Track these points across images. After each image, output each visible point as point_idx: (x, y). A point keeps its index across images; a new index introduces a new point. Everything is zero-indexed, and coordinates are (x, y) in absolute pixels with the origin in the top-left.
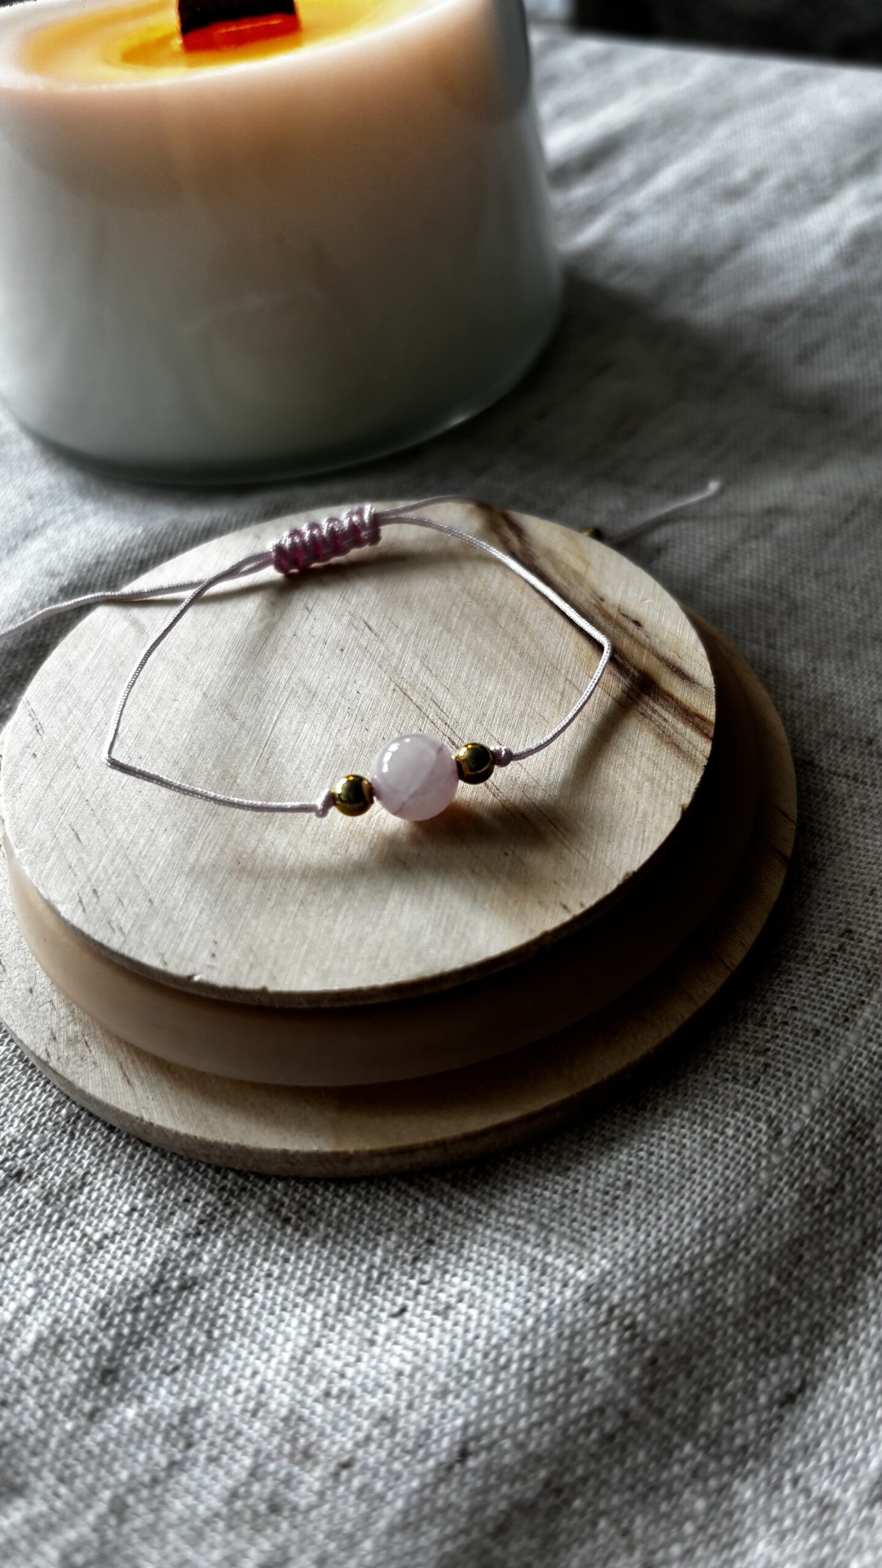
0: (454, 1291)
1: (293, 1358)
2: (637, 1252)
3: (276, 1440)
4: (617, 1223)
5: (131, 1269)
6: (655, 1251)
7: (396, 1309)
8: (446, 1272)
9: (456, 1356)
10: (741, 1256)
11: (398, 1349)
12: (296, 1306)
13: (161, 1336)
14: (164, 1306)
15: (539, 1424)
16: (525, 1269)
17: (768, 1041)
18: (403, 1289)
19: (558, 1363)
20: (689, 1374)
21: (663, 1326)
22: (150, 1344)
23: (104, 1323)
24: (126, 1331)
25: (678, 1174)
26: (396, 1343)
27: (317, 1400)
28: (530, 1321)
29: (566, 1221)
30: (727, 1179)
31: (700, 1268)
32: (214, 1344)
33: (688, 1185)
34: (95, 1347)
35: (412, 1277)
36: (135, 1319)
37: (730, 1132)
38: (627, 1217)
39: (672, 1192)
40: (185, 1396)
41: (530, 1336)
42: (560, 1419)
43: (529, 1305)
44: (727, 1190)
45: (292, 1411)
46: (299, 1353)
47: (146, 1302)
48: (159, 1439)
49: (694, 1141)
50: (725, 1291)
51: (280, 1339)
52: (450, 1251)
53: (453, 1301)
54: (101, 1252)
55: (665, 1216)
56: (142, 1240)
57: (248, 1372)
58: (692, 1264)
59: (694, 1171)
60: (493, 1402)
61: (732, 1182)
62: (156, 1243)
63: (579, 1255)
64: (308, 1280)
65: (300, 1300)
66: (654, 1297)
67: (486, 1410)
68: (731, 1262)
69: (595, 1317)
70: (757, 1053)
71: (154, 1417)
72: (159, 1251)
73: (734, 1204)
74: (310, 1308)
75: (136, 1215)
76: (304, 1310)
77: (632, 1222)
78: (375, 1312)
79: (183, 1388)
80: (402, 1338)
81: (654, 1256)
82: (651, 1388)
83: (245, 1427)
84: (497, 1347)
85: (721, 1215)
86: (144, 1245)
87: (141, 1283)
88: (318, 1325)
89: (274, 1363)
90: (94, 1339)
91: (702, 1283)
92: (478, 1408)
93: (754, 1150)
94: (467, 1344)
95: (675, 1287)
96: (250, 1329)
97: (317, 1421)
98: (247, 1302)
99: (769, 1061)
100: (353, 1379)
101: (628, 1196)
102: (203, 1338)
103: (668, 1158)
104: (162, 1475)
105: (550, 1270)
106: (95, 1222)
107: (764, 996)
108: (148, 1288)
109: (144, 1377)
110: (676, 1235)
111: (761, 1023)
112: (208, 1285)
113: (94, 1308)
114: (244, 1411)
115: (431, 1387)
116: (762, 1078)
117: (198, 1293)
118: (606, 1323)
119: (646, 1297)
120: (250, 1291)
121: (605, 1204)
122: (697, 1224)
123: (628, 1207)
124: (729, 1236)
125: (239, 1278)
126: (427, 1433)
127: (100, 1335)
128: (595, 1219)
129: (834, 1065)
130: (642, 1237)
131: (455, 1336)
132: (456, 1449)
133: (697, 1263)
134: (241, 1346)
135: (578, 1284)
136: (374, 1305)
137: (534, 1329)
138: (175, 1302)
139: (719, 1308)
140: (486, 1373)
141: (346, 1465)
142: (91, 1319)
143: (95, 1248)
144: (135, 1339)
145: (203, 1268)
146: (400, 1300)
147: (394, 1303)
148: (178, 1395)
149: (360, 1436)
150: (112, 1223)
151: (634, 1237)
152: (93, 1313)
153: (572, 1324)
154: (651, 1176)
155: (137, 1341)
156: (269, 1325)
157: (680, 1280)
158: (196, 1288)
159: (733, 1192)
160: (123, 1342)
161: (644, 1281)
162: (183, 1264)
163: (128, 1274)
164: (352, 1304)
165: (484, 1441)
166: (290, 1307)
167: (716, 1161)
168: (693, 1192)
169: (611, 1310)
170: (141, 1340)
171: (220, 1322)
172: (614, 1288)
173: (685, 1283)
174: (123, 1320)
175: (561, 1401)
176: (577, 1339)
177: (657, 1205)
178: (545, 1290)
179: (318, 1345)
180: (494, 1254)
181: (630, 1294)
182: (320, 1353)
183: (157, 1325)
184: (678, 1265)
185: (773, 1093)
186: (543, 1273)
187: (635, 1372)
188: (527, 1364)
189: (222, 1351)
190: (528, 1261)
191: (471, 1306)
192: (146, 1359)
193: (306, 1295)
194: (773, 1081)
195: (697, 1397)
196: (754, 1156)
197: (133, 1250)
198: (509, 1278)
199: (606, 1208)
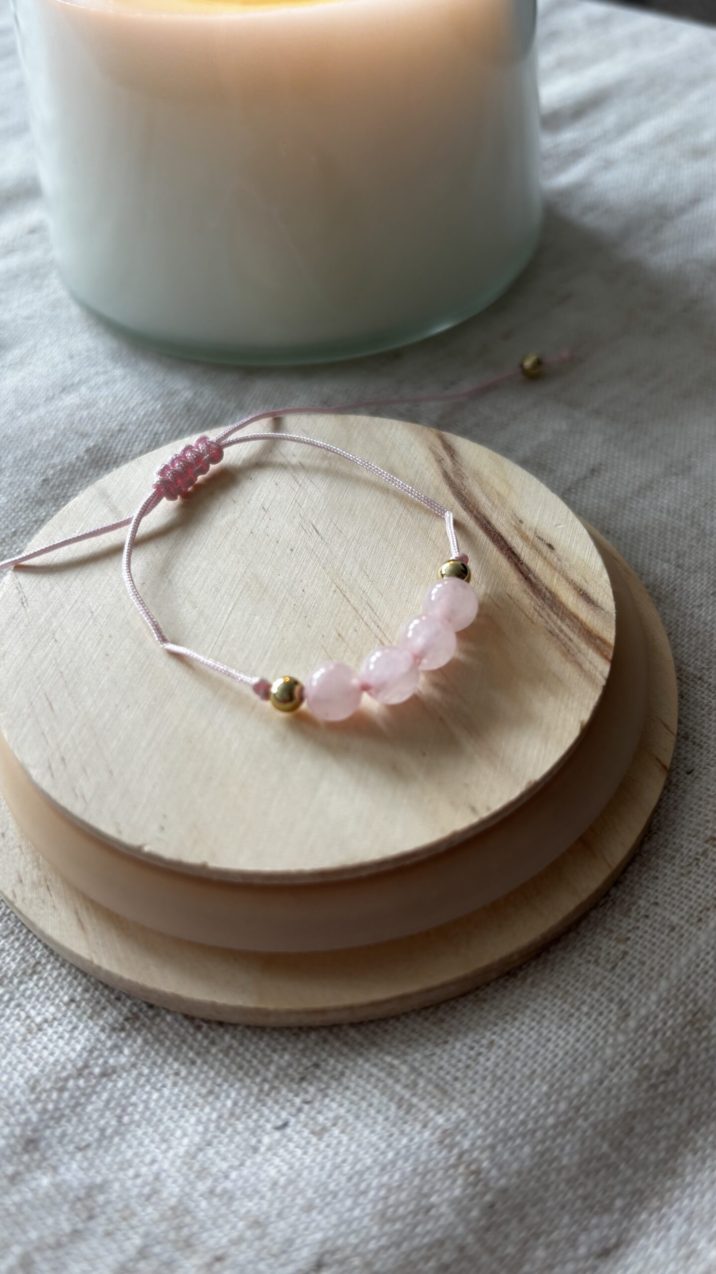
0: (331, 1115)
1: (187, 1152)
2: (490, 1105)
3: (163, 1226)
4: (477, 1077)
5: (63, 1053)
6: (505, 1106)
7: (280, 1123)
8: (326, 1096)
9: (324, 1177)
10: (580, 1122)
11: (277, 1161)
12: (196, 1105)
13: (79, 1115)
14: (85, 1089)
15: (386, 1248)
16: (393, 1107)
17: (629, 931)
18: (288, 1104)
19: (409, 1195)
20: (522, 1220)
21: (504, 1175)
22: (69, 1121)
23: (33, 1097)
24: (50, 1106)
25: (535, 1041)
26: (275, 1154)
27: (201, 1195)
28: (390, 1155)
29: (434, 1068)
30: (576, 1050)
31: (542, 1127)
32: (123, 1128)
33: (542, 1051)
34: (23, 1118)
35: (297, 1095)
36: (60, 1098)
37: (585, 1009)
38: (486, 1073)
39: (527, 1056)
40: (92, 1173)
41: (389, 1168)
42: (405, 1246)
43: (392, 1139)
44: (575, 1060)
45: (180, 1202)
46: (193, 1149)
47: (71, 1084)
48: (66, 1208)
49: (553, 1013)
50: (562, 1149)
51: (179, 1133)
52: (332, 1077)
53: (329, 1124)
54: (40, 1034)
55: (518, 1077)
56: (75, 1028)
57: (148, 1159)
58: (536, 1122)
59: (549, 1040)
60: (350, 1223)
61: (581, 1054)
62: (87, 1033)
63: (441, 1101)
64: (209, 1083)
65: (200, 1101)
66: (499, 1148)
67: (343, 1228)
68: (570, 1126)
69: (447, 1159)
70: (618, 940)
71: (64, 1187)
72: (88, 1040)
73: (580, 1074)
74: (207, 1109)
75: (73, 1006)
76: (202, 1110)
77: (489, 1078)
78: (262, 1122)
79: (91, 1165)
80: (281, 1151)
81: (504, 1111)
82: (487, 1229)
83: (139, 1209)
84: (361, 1173)
85: (567, 1082)
86: (76, 1033)
87: (69, 1066)
88: (212, 1126)
89: (171, 1154)
90: (23, 1111)
91: (543, 1141)
92: (337, 1226)
93: (604, 1028)
94: (336, 1167)
95: (518, 1141)
96: (155, 1119)
97: (201, 1215)
98: (155, 1095)
99: (628, 949)
100: (234, 1181)
101: (490, 1054)
102: (114, 1122)
103: (528, 1025)
104: (65, 1240)
105: (413, 1110)
106: (39, 1006)
107: (632, 888)
108: (75, 1072)
109: (60, 1150)
110: (526, 1095)
111: (626, 913)
112: (125, 1075)
113: (27, 1082)
114: (140, 1195)
115: (300, 1201)
116: (620, 963)
117: (115, 1081)
118: (455, 1166)
119: (493, 1147)
120: (159, 1085)
121: (469, 1058)
122: (545, 1088)
123: (488, 1064)
124: (571, 1102)
125: (151, 1072)
126: (290, 1242)
127: (29, 1108)
128: (458, 1070)
129: (684, 961)
130: (496, 1093)
131: (325, 1157)
132: (314, 1259)
133: (541, 1122)
134: (145, 1133)
135: (436, 1128)
136: (261, 1115)
137: (393, 1162)
138: (94, 1086)
139: (554, 1165)
140: (347, 1195)
141: (219, 1259)
142: (23, 1092)
143: (35, 1029)
144: (57, 1114)
145: (123, 1060)
146: (284, 1115)
147: (278, 1117)
148: (86, 1170)
149: (234, 1234)
150: (52, 1009)
151: (489, 1092)
152: (25, 1086)
153: (426, 1163)
154: (512, 1039)
155: (58, 1117)
156: (171, 1118)
157: (524, 1136)
158: (114, 1077)
159: (581, 1063)
160: (46, 1116)
161: (492, 1133)
162: (106, 1053)
163: (59, 1056)
164: (244, 1112)
165: (338, 1256)
166: (191, 1104)
167: (569, 1033)
168: (546, 1059)
169: (461, 1155)
170: (63, 1116)
171: (130, 1109)
172: (465, 1135)
173: (528, 1138)
174: (49, 1097)
175: (408, 1229)
176: (429, 1177)
177: (513, 1066)
178: (407, 1128)
179: (209, 1144)
180: (369, 1087)
181: (479, 1142)
182: (211, 1152)
183: (78, 1104)
184: (524, 1123)
185: (627, 979)
186: (408, 1112)
187: (475, 1213)
188: (383, 1193)
189: (129, 1136)
190: (396, 1098)
191: (343, 1132)
192: (64, 1134)
193: (204, 1097)
194: (629, 968)
195: (526, 1241)
196: (602, 1033)
197: (67, 1036)
198: (379, 1112)
199: (469, 1062)
